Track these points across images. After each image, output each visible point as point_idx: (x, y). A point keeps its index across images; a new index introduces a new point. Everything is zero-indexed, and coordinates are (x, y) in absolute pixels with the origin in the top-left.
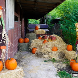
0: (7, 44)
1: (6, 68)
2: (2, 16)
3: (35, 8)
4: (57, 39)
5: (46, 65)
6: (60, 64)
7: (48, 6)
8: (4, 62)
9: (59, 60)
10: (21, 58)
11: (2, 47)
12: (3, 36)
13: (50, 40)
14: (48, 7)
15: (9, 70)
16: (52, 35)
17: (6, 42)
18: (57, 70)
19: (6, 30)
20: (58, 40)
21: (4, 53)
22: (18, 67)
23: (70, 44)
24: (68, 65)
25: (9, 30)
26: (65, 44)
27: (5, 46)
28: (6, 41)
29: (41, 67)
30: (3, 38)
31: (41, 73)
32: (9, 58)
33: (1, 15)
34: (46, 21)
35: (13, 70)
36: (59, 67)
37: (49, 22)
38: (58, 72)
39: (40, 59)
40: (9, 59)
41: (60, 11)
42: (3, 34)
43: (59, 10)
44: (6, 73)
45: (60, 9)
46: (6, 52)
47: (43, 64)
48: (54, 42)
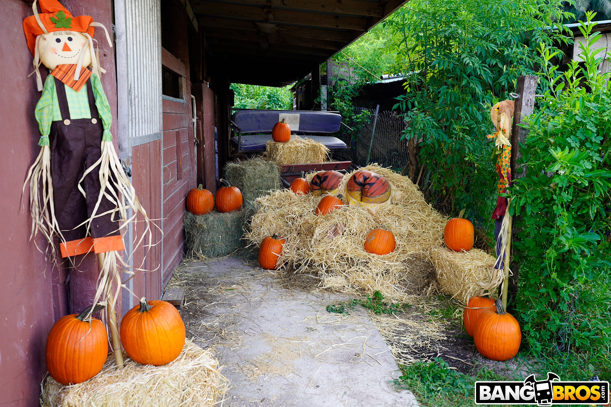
0: (126, 222)
1: (127, 356)
2: (97, 71)
3: (269, 27)
4: (393, 187)
5: (336, 328)
6: (410, 323)
7: (338, 11)
8: (113, 322)
9: (406, 298)
10: (203, 296)
11: (98, 244)
12: (104, 183)
13: (357, 194)
14: (337, 17)
15: (141, 363)
16: (364, 170)
17: (123, 214)
18: (399, 356)
19: (119, 148)
20: (397, 194)
21: (110, 275)
22: (190, 346)
23: (462, 213)
24: (453, 327)
25: (136, 149)
26: (436, 215)
27: (118, 233)
28: (122, 209)
29: (311, 341)
30: (102, 192)
31: (316, 375)
32: (143, 300)
33: (89, 68)
34: (329, 94)
35: (165, 364)
36: (408, 340)
37: (342, 98)
38: (402, 369)
39: (303, 296)
40: (142, 308)
41: (405, 40)
42: (104, 171)
43: (399, 36)
44: (127, 385)
45: (402, 30)
46: (121, 269)
47: (320, 327)
48: (374, 207)
